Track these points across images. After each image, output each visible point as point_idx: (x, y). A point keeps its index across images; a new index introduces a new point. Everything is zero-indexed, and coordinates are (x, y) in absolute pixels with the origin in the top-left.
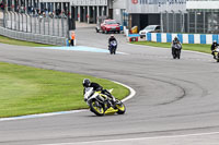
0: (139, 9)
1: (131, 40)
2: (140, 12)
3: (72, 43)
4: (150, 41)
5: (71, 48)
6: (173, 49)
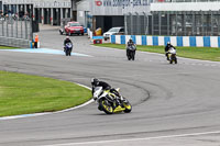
0: (103, 11)
1: (95, 42)
2: (103, 14)
3: (36, 46)
4: (114, 43)
5: (34, 51)
6: (128, 50)
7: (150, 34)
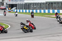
7: (24, 9)
